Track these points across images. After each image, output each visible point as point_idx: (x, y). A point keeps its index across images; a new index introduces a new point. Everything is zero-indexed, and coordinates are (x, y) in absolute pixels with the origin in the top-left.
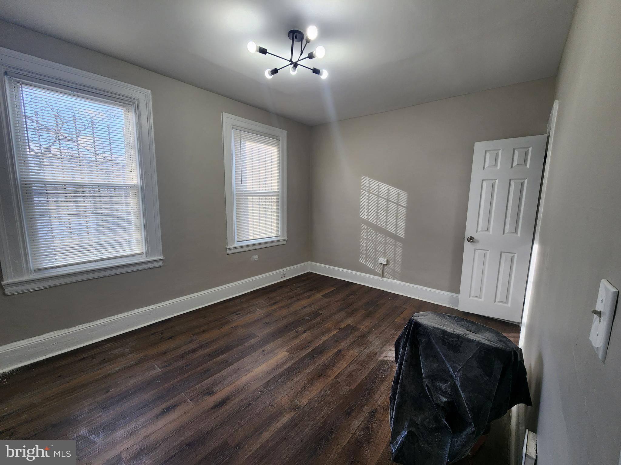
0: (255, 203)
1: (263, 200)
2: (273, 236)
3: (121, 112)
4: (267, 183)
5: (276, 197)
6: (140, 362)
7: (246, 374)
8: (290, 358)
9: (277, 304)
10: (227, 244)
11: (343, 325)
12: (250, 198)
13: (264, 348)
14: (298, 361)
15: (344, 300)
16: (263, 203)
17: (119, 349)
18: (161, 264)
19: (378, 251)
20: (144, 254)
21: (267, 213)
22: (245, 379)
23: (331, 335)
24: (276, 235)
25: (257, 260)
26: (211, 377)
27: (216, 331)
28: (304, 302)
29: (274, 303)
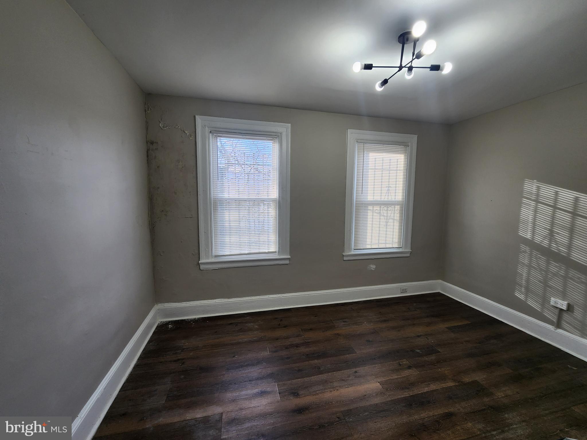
0: (375, 212)
1: (384, 209)
2: (394, 247)
3: (270, 144)
4: (390, 192)
5: (400, 206)
6: (260, 340)
7: (331, 390)
8: (381, 393)
9: (387, 322)
10: (343, 251)
11: (467, 379)
12: (370, 207)
13: (357, 369)
14: (390, 401)
15: (480, 343)
16: (385, 212)
17: (252, 324)
18: (287, 262)
19: (549, 287)
20: (276, 252)
21: (388, 223)
22: (328, 395)
23: (444, 385)
24: (397, 247)
25: (373, 270)
26: (301, 378)
27: (320, 332)
28: (420, 330)
29: (385, 321)
